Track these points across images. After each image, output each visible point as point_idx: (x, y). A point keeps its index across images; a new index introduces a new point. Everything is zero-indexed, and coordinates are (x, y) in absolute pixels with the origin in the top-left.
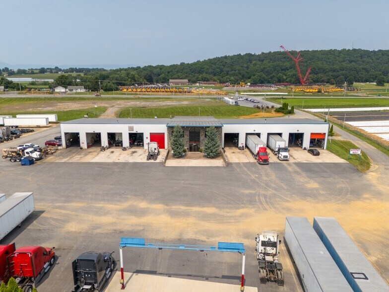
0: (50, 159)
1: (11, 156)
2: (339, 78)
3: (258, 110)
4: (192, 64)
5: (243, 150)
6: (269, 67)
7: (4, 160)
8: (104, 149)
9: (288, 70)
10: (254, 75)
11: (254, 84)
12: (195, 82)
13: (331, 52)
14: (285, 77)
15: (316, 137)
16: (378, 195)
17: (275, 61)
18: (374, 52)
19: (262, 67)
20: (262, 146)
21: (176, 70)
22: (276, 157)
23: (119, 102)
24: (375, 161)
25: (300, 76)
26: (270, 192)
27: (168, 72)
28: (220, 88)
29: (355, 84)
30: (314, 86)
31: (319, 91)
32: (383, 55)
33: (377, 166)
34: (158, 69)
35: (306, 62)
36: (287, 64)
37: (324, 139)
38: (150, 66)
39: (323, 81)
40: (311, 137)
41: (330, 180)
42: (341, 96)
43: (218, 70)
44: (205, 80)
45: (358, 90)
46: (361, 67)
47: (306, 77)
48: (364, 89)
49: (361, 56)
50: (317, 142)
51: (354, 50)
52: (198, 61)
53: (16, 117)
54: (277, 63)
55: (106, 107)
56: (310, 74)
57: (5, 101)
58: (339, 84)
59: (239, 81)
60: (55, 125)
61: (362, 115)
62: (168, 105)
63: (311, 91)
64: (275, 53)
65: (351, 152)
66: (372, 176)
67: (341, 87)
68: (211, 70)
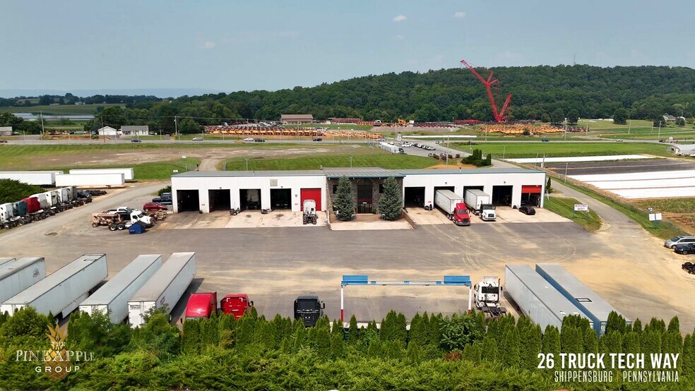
0: (163, 225)
1: (105, 223)
2: (556, 111)
3: (436, 161)
4: (314, 90)
5: (431, 210)
6: (443, 94)
7: (96, 229)
8: (234, 213)
9: (473, 99)
10: (420, 108)
11: (420, 121)
12: (323, 119)
13: (541, 70)
14: (469, 111)
15: (530, 191)
16: (610, 253)
17: (451, 84)
18: (608, 70)
19: (431, 94)
20: (459, 202)
21: (288, 99)
22: (478, 217)
23: (214, 150)
24: (606, 219)
25: (495, 108)
26: (478, 254)
27: (275, 103)
28: (367, 129)
29: (580, 120)
30: (517, 125)
31: (526, 133)
32: (623, 74)
33: (609, 226)
34: (257, 98)
35: (503, 86)
36: (472, 90)
37: (540, 194)
38: (242, 93)
39: (531, 117)
40: (522, 191)
41: (551, 240)
42: (559, 139)
43: (359, 99)
44: (340, 115)
45: (585, 131)
46: (589, 93)
47: (503, 110)
48: (596, 128)
49: (589, 77)
50: (530, 199)
51: (577, 67)
52: (324, 84)
53: (68, 173)
54: (456, 87)
55: (199, 158)
56: (509, 105)
57: (26, 150)
58: (556, 122)
59: (396, 117)
60: (132, 185)
61: (591, 166)
62: (296, 155)
63: (513, 132)
64: (451, 71)
65: (576, 209)
66: (602, 236)
67: (559, 126)
68: (347, 100)
